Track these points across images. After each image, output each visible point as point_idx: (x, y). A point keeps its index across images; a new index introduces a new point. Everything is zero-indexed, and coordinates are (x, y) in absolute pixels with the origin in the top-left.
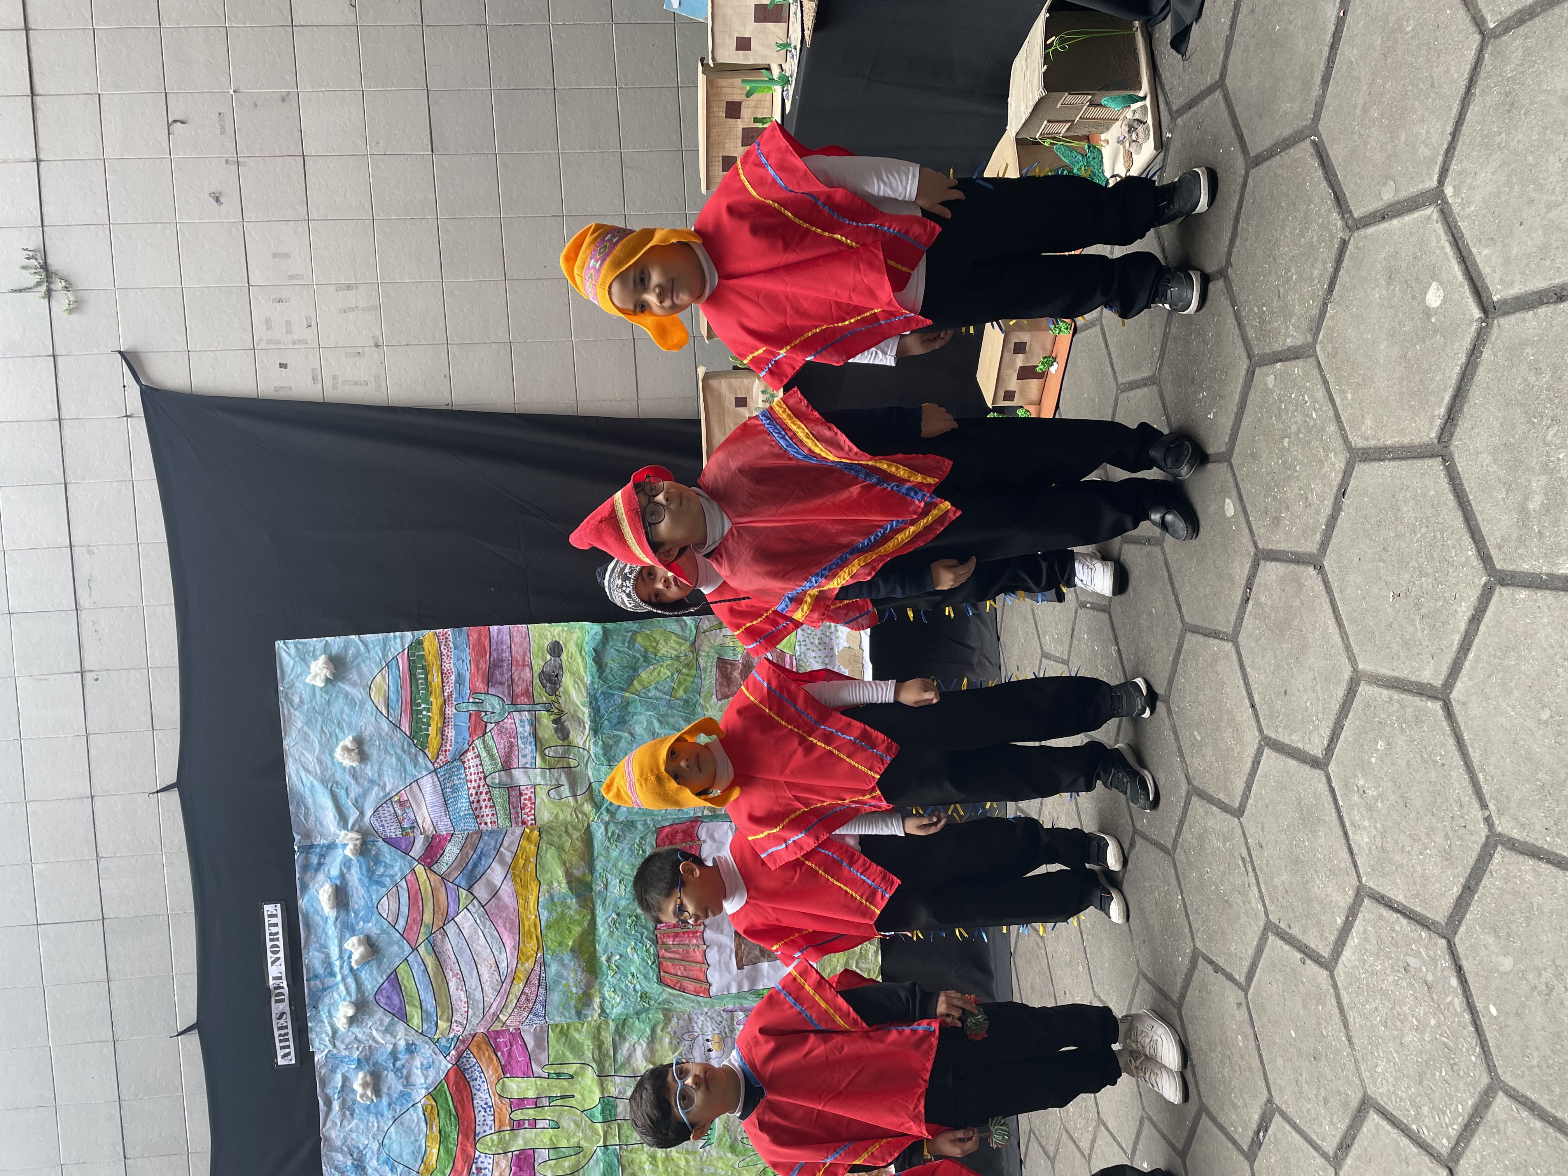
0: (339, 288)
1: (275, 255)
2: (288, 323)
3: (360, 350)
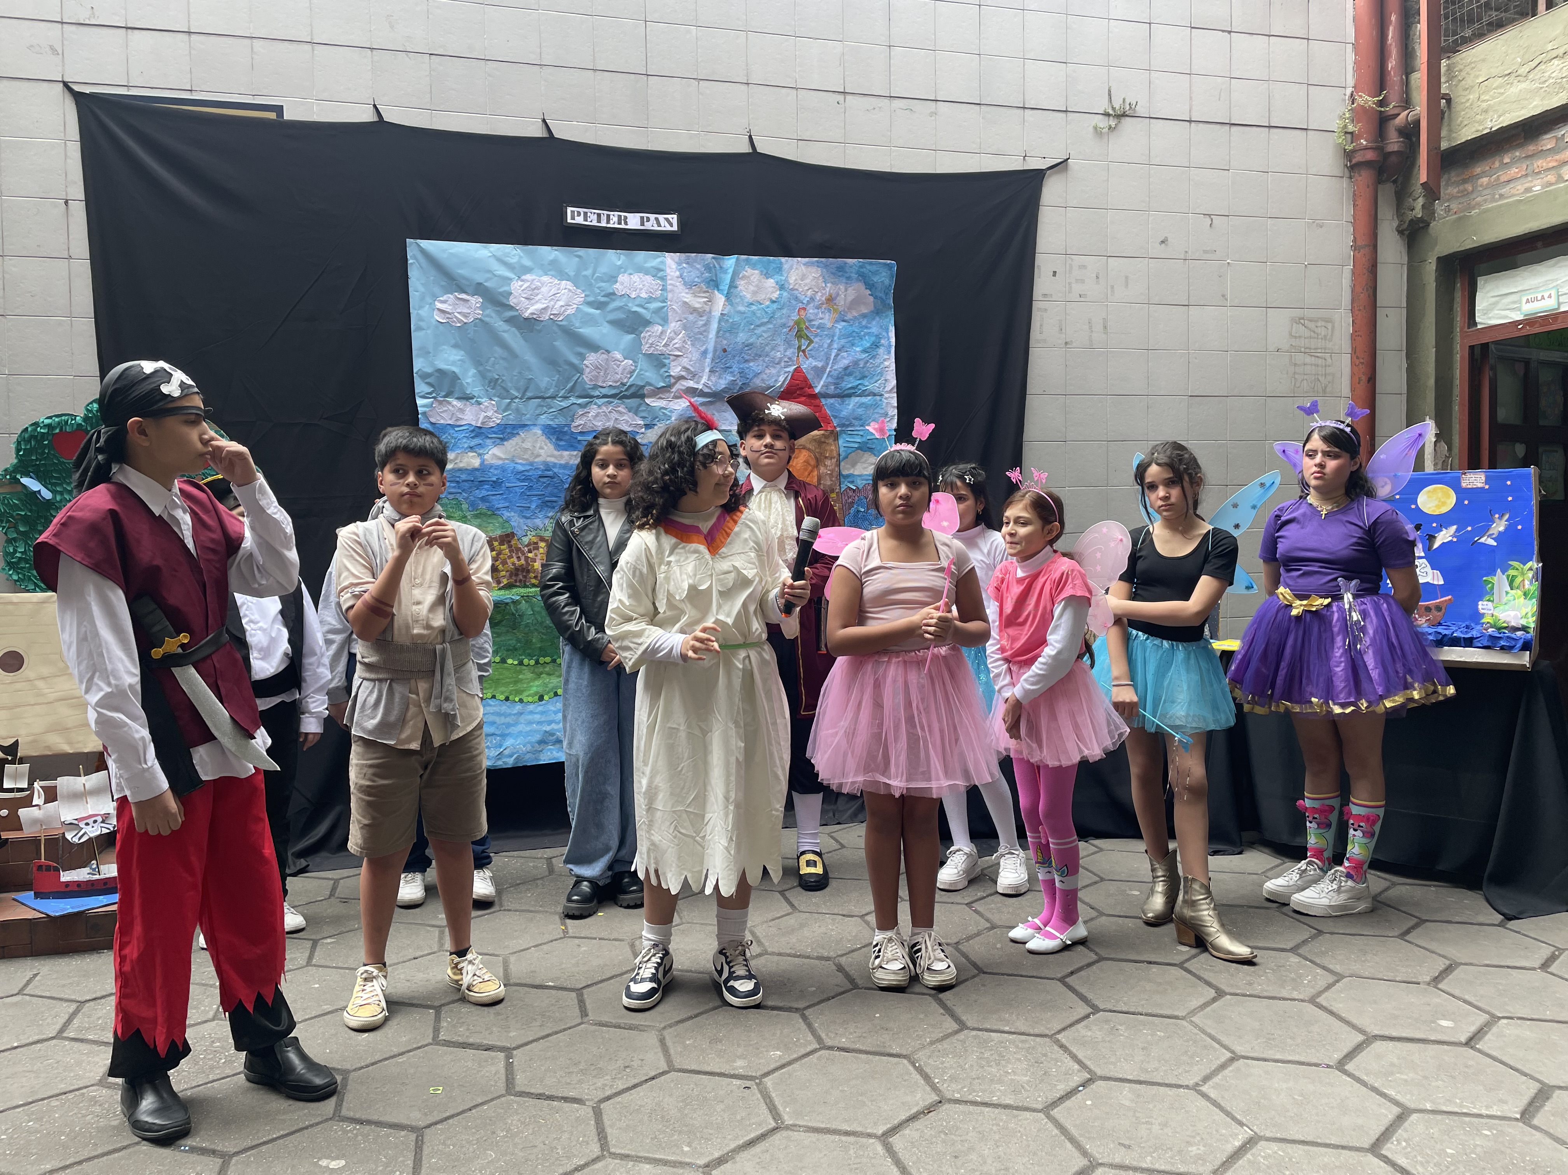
0: (1105, 320)
1: (1127, 277)
2: (1082, 281)
3: (1064, 331)
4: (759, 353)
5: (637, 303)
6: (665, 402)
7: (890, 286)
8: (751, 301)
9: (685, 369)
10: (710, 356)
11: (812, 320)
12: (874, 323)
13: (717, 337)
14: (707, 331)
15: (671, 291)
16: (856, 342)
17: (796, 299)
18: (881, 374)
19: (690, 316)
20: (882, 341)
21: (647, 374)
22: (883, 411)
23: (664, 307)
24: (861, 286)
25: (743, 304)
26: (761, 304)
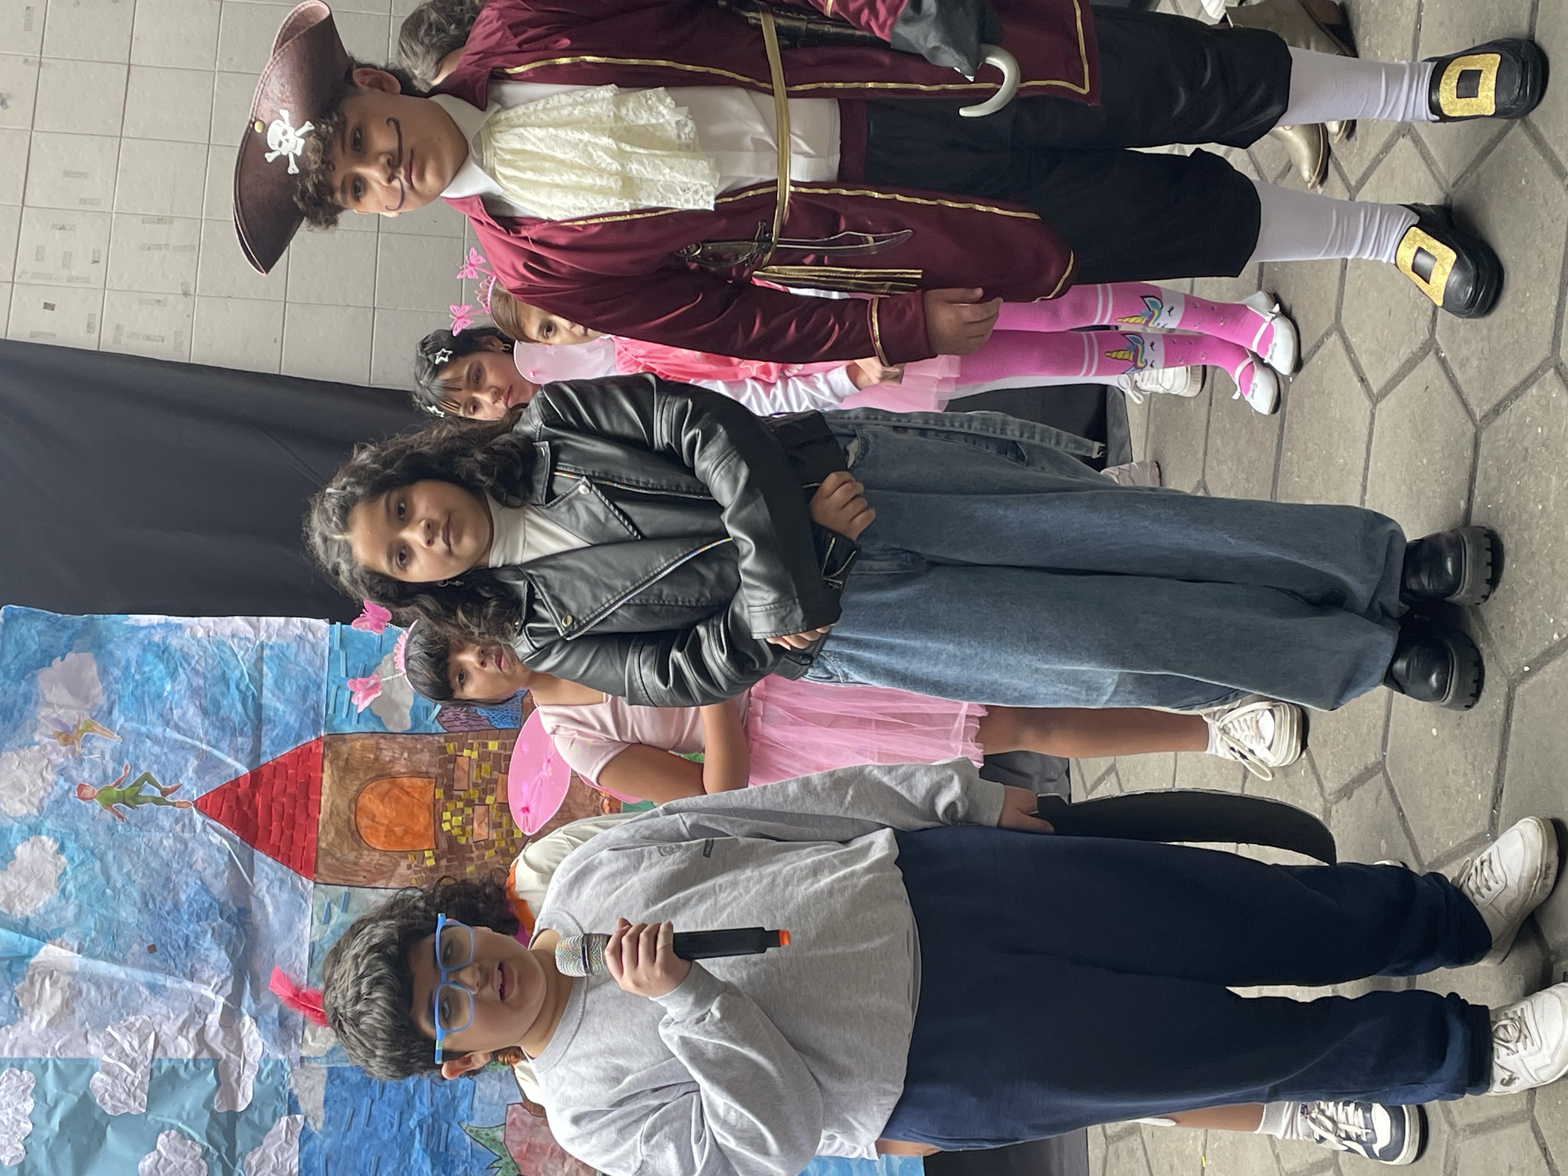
0: (147, 219)
1: (67, 174)
2: (68, 256)
3: (161, 297)
4: (161, 881)
5: (43, 1121)
6: (247, 1072)
7: (48, 619)
8: (57, 892)
9: (183, 1029)
10: (160, 979)
11: (105, 772)
12: (118, 653)
13: (122, 962)
14: (110, 982)
15: (25, 1050)
16: (153, 689)
17: (59, 802)
18: (220, 644)
19: (78, 1014)
20: (157, 638)
21: (188, 1106)
22: (294, 645)
23: (56, 1066)
24: (44, 676)
25: (62, 909)
26: (65, 873)
